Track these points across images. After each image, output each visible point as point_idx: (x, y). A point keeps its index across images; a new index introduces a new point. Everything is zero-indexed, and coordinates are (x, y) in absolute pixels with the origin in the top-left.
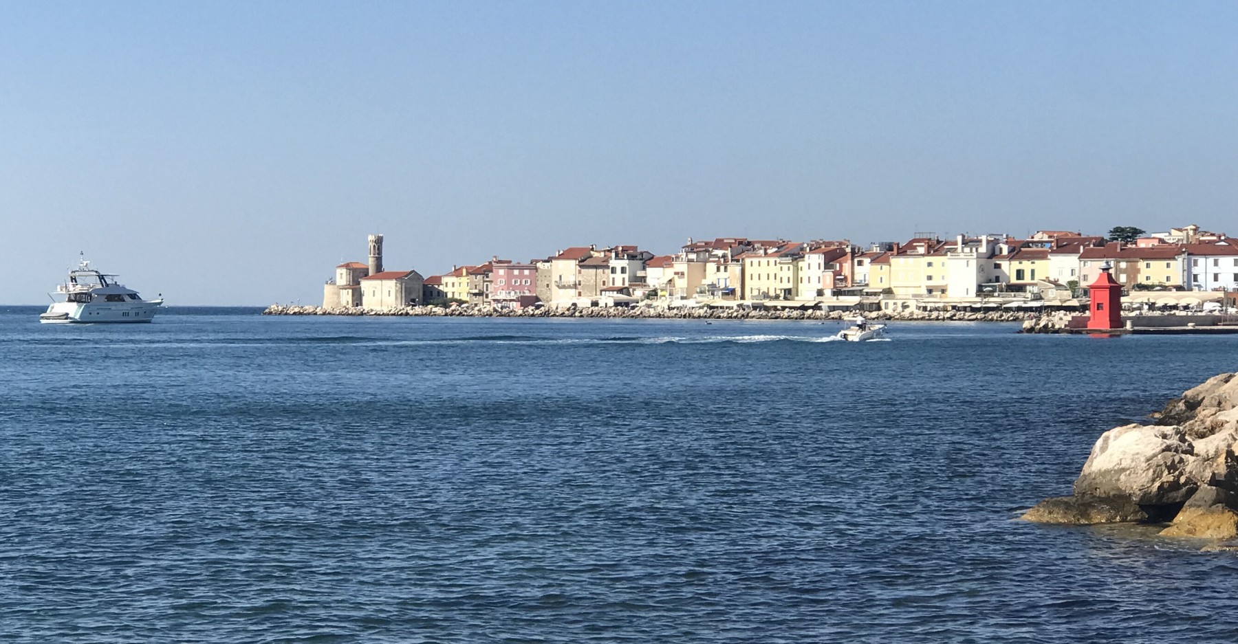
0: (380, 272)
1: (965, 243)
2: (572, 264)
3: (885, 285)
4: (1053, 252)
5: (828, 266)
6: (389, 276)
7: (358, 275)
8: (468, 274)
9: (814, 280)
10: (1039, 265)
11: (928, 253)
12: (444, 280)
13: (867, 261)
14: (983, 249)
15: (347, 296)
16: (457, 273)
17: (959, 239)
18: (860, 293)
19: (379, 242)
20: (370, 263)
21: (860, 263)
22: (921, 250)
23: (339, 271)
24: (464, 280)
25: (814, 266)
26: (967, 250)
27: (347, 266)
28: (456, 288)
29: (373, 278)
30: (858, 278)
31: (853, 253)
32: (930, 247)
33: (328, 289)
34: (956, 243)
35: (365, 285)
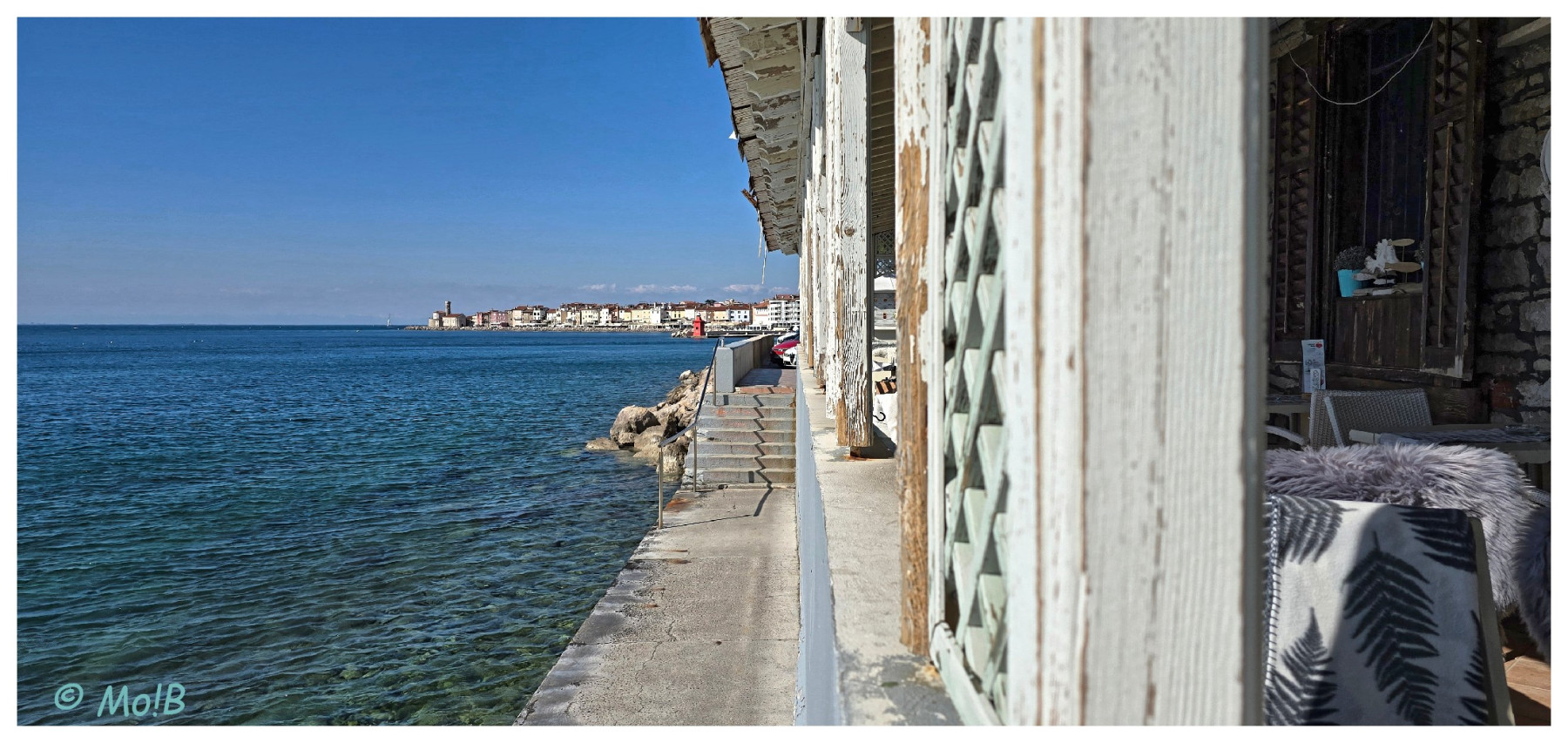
0: (450, 315)
2: (520, 312)
3: (629, 319)
4: (686, 308)
5: (610, 313)
6: (453, 316)
7: (442, 315)
8: (481, 315)
9: (605, 317)
10: (682, 312)
11: (644, 308)
12: (473, 317)
13: (623, 311)
14: (663, 307)
15: (437, 323)
16: (477, 315)
17: (655, 304)
18: (621, 322)
19: (450, 304)
20: (446, 311)
21: (621, 312)
22: (642, 307)
23: (435, 313)
24: (480, 317)
26: (657, 307)
27: (438, 311)
28: (477, 320)
29: (447, 316)
30: (620, 317)
31: (618, 308)
32: (645, 306)
33: (431, 320)
35: (444, 319)
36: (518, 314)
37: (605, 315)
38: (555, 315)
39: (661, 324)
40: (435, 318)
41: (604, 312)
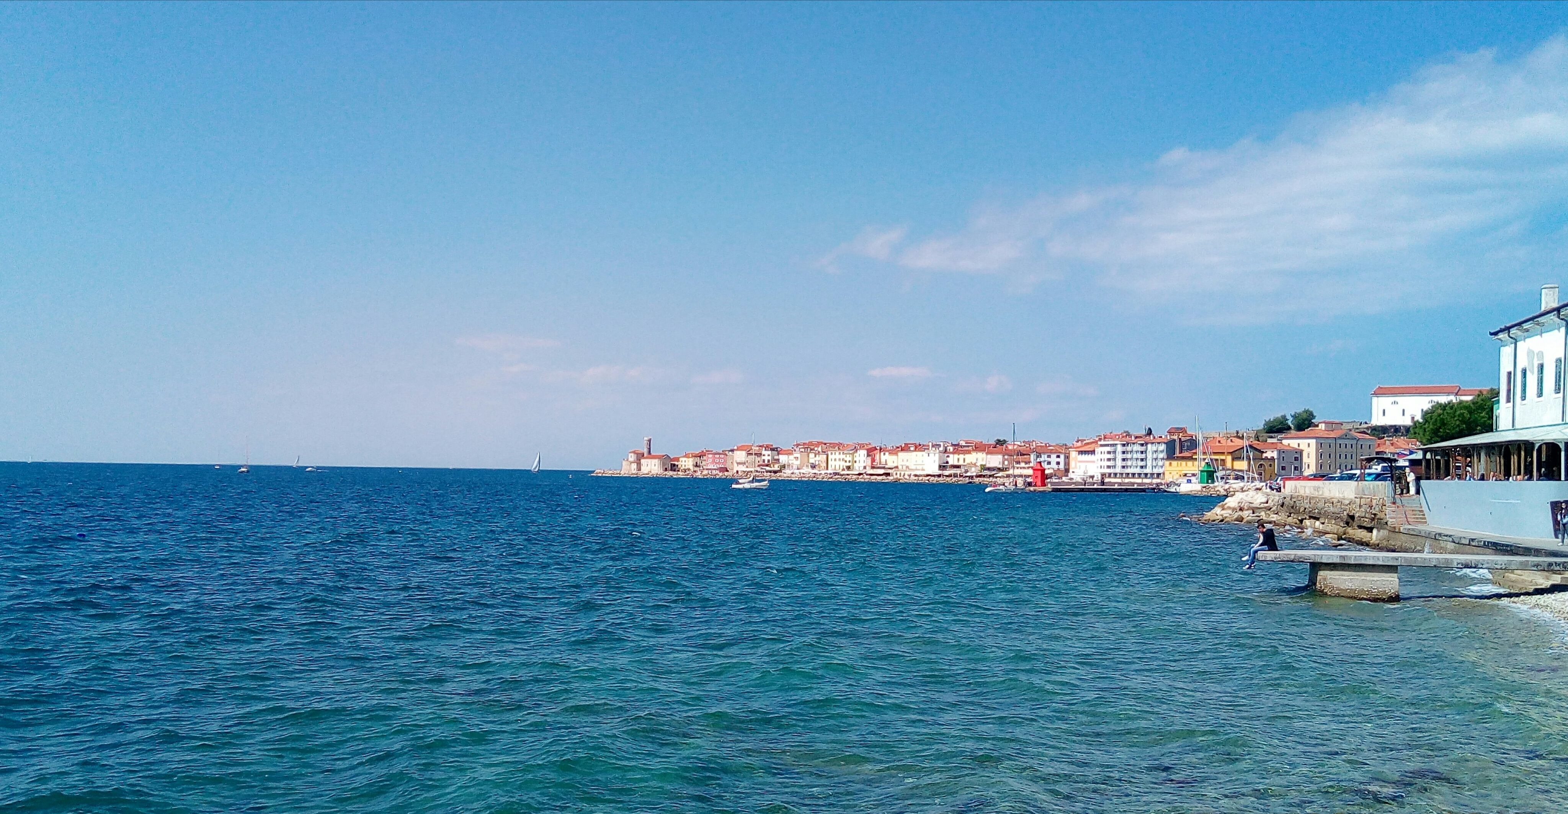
0: (650, 455)
1: (933, 446)
2: (744, 453)
3: (895, 465)
4: (973, 450)
5: (868, 455)
6: (654, 457)
7: (640, 456)
8: (692, 456)
9: (862, 462)
10: (967, 457)
11: (915, 450)
12: (681, 459)
13: (887, 453)
14: (941, 449)
15: (634, 466)
16: (687, 456)
17: (930, 444)
18: (884, 468)
19: (650, 441)
20: (645, 451)
21: (884, 454)
22: (912, 449)
23: (630, 455)
24: (691, 459)
25: (862, 455)
26: (934, 449)
27: (634, 452)
28: (687, 463)
29: (647, 458)
30: (883, 461)
31: (881, 449)
32: (916, 447)
33: (624, 463)
34: (929, 446)
35: (643, 461)
36: (740, 456)
37: (861, 457)
38: (791, 457)
39: (940, 472)
40: (631, 459)
41: (862, 454)
